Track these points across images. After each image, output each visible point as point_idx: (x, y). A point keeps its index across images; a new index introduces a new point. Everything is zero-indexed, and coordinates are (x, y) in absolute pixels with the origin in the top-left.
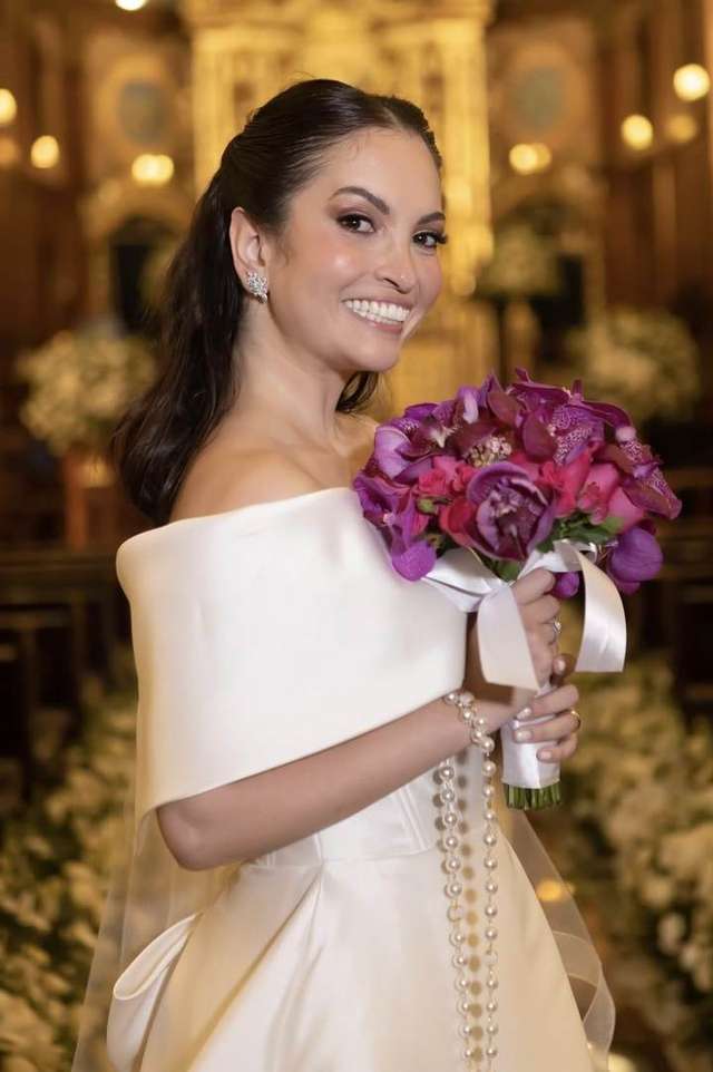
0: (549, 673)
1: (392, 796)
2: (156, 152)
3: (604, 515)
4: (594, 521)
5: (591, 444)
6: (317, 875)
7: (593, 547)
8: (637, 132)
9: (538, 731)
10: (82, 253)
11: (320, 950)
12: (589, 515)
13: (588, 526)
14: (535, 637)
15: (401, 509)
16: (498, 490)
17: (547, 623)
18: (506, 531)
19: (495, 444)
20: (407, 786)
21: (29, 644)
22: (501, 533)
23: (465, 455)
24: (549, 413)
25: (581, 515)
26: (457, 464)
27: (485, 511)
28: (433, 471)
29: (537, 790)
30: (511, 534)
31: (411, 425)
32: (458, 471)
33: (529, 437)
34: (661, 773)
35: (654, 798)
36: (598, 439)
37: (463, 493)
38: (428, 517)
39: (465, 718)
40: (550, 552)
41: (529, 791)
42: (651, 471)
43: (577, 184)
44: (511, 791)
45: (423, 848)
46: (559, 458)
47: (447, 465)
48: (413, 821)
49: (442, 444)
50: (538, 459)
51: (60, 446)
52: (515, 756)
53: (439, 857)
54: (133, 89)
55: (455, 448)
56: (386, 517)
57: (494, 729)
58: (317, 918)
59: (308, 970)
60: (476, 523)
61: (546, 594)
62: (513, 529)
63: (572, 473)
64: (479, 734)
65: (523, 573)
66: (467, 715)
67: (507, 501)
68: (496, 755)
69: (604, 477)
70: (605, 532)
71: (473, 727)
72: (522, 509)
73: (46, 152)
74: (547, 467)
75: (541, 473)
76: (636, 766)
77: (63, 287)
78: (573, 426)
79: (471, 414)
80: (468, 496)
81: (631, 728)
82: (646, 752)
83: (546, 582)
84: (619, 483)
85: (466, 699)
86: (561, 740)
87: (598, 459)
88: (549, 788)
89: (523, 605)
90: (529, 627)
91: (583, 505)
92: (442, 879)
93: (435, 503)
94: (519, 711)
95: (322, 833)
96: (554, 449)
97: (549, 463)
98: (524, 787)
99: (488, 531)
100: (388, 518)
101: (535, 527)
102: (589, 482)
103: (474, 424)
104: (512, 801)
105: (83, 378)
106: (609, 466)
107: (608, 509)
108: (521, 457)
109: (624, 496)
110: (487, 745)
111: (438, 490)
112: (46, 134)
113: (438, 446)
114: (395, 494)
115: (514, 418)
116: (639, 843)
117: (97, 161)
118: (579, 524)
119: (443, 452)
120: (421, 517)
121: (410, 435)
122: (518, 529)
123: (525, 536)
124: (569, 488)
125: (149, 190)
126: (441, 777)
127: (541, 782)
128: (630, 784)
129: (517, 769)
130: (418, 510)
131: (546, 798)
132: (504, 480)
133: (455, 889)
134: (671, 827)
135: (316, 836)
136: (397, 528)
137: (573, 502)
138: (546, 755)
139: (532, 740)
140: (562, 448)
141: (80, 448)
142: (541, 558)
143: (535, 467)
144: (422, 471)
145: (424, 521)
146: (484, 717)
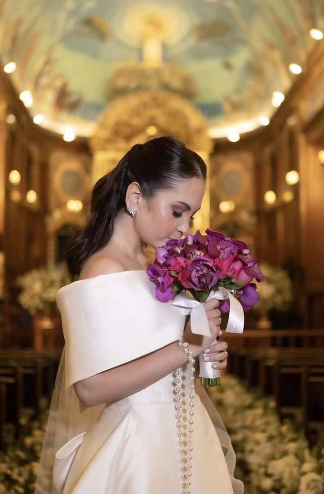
0: (216, 336)
1: (158, 382)
2: (76, 199)
3: (237, 279)
4: (233, 281)
5: (233, 254)
6: (130, 409)
7: (233, 291)
8: (270, 197)
9: (212, 357)
10: (45, 238)
11: (129, 436)
12: (232, 278)
13: (232, 283)
14: (212, 323)
15: (165, 275)
16: (199, 266)
17: (216, 318)
18: (201, 281)
19: (198, 253)
20: (164, 379)
21: (20, 377)
22: (200, 282)
23: (188, 256)
24: (218, 242)
25: (229, 278)
26: (184, 260)
27: (194, 273)
28: (176, 262)
29: (212, 379)
30: (203, 282)
31: (169, 248)
32: (185, 262)
33: (210, 249)
34: (270, 438)
35: (267, 448)
36: (235, 252)
37: (186, 268)
38: (173, 279)
39: (185, 351)
40: (217, 291)
41: (209, 379)
42: (254, 264)
43: (245, 217)
44: (203, 380)
45: (169, 401)
46: (221, 257)
47: (181, 260)
48: (165, 391)
49: (179, 252)
50: (213, 257)
51: (33, 312)
52: (204, 366)
53: (174, 404)
54: (68, 173)
55: (184, 254)
56: (159, 279)
57: (195, 356)
58: (129, 424)
59: (125, 442)
60: (191, 278)
61: (215, 308)
62: (204, 280)
63: (226, 263)
64: (190, 357)
65: (208, 299)
66: (186, 350)
67: (202, 270)
68: (197, 366)
69: (238, 266)
70: (237, 286)
71: (188, 355)
72: (208, 273)
73: (32, 197)
74: (217, 260)
75: (214, 262)
76: (260, 436)
77: (36, 252)
78: (226, 248)
79: (190, 242)
80: (188, 269)
81: (259, 423)
82: (264, 431)
83: (216, 303)
84: (243, 268)
85: (186, 344)
86: (221, 361)
87: (235, 260)
88: (216, 379)
89: (207, 311)
90: (209, 319)
91: (229, 274)
92: (175, 412)
93: (176, 273)
94: (205, 350)
95: (132, 396)
96: (219, 254)
97: (217, 259)
98: (207, 378)
99: (195, 280)
100: (160, 279)
101: (212, 280)
102: (231, 267)
103: (191, 245)
104: (203, 383)
105: (43, 285)
106: (239, 262)
107: (238, 277)
108: (207, 255)
109: (245, 273)
110: (192, 361)
111: (178, 268)
112: (32, 190)
113: (178, 253)
114: (162, 271)
115: (205, 242)
116: (260, 466)
117: (52, 201)
118: (227, 282)
119: (180, 255)
120: (171, 278)
121: (168, 251)
122: (206, 280)
123: (208, 283)
124: (225, 268)
125: (73, 214)
126: (176, 375)
127: (213, 376)
128: (257, 443)
129: (205, 371)
130: (170, 275)
131: (215, 383)
132: (201, 263)
133: (179, 415)
134: (272, 458)
135: (130, 397)
136: (163, 283)
137: (225, 273)
138: (215, 366)
139: (210, 361)
140: (222, 254)
141: (40, 313)
142: (214, 294)
143: (212, 260)
144: (172, 261)
145: (172, 280)
146: (192, 351)
